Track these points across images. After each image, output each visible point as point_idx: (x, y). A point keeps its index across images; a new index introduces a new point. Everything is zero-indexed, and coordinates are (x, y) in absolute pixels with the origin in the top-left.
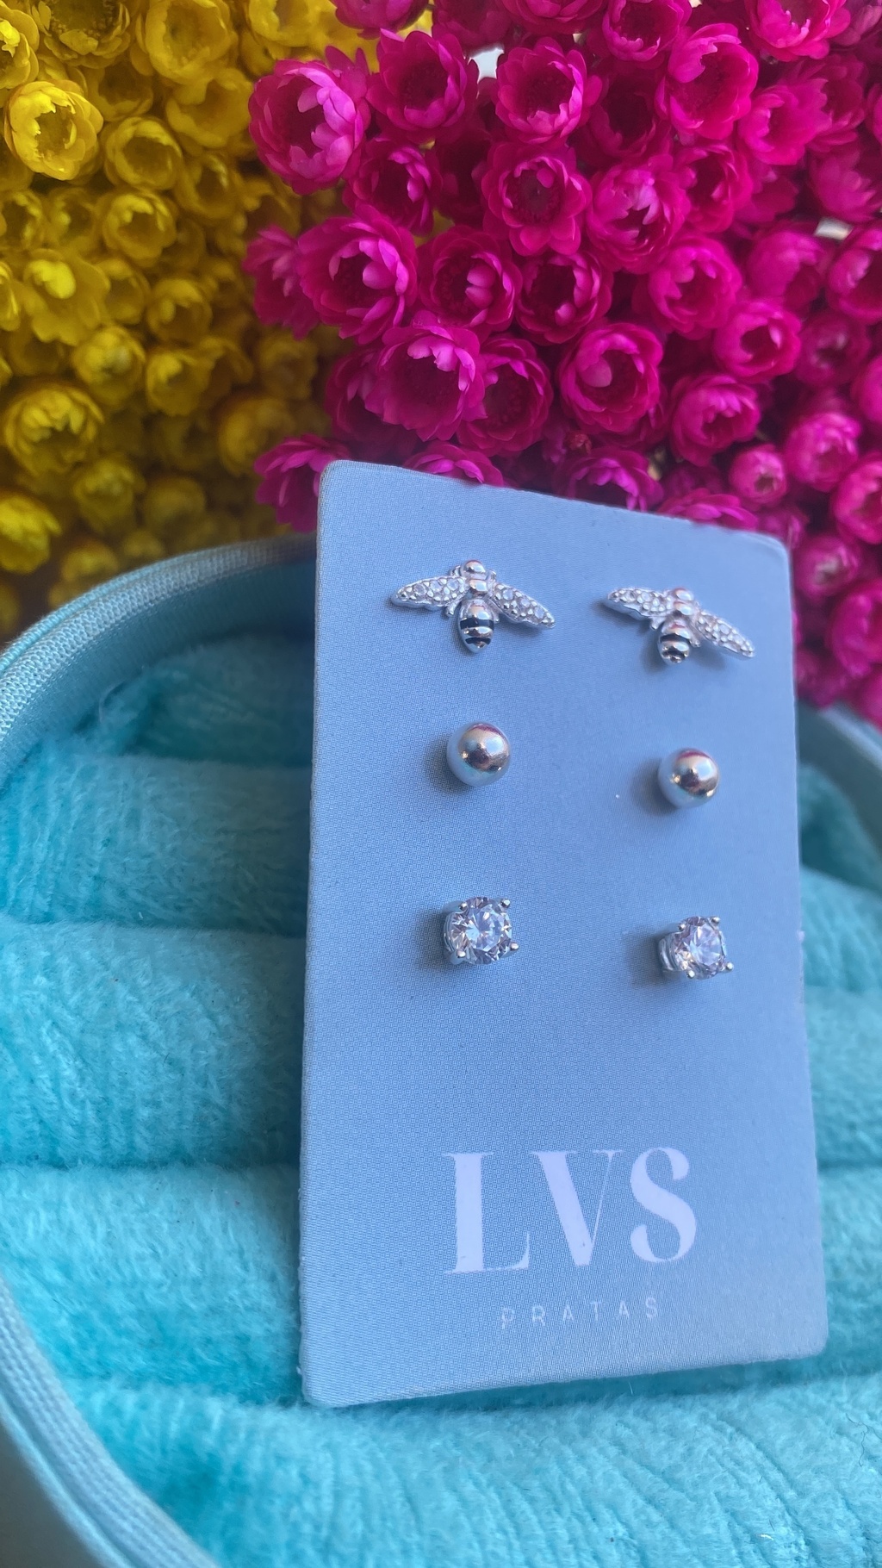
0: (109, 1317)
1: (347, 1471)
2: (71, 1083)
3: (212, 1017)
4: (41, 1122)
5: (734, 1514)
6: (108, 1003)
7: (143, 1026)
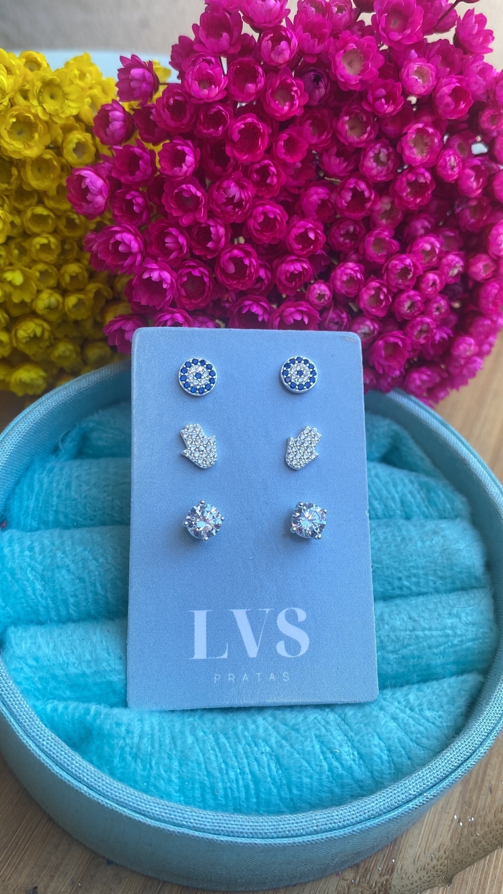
0: (54, 677)
1: (147, 728)
2: (40, 591)
3: (96, 560)
4: (31, 607)
5: (322, 743)
6: (54, 557)
7: (68, 566)
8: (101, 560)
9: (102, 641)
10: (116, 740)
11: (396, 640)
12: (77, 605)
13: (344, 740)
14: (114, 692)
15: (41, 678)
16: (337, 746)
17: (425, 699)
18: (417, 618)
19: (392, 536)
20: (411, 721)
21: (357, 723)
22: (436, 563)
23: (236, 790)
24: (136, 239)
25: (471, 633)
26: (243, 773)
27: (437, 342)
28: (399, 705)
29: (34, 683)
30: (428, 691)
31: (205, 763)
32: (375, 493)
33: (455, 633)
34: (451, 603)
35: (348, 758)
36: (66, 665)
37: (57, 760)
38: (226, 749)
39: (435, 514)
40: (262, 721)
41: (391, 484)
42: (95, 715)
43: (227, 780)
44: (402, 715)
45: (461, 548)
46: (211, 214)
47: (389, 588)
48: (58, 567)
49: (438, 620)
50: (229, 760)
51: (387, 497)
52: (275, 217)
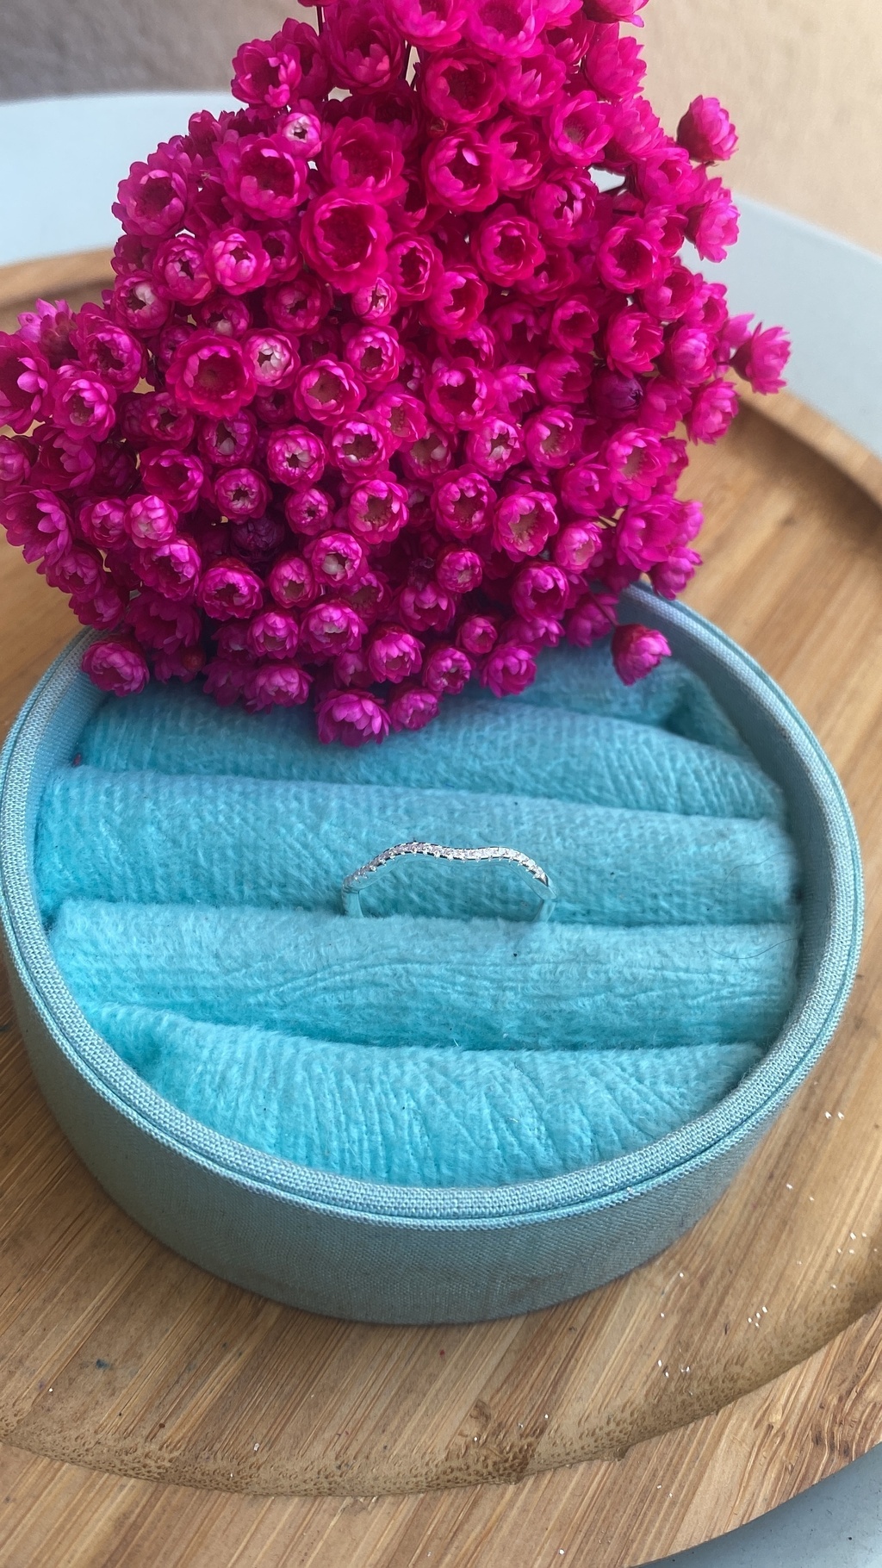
1: (239, 1055)
5: (494, 1106)
7: (159, 822)
10: (193, 1063)
11: (629, 978)
13: (529, 1108)
16: (516, 1115)
17: (663, 1070)
18: (669, 953)
20: (635, 1095)
22: (714, 881)
23: (357, 1156)
25: (751, 982)
26: (370, 1132)
28: (623, 1073)
29: (88, 977)
30: (670, 1058)
32: (640, 767)
33: (725, 980)
35: (530, 1133)
36: (137, 957)
37: (101, 1074)
38: (351, 1096)
42: (169, 1027)
44: (622, 1086)
45: (758, 861)
48: (144, 822)
49: (701, 958)
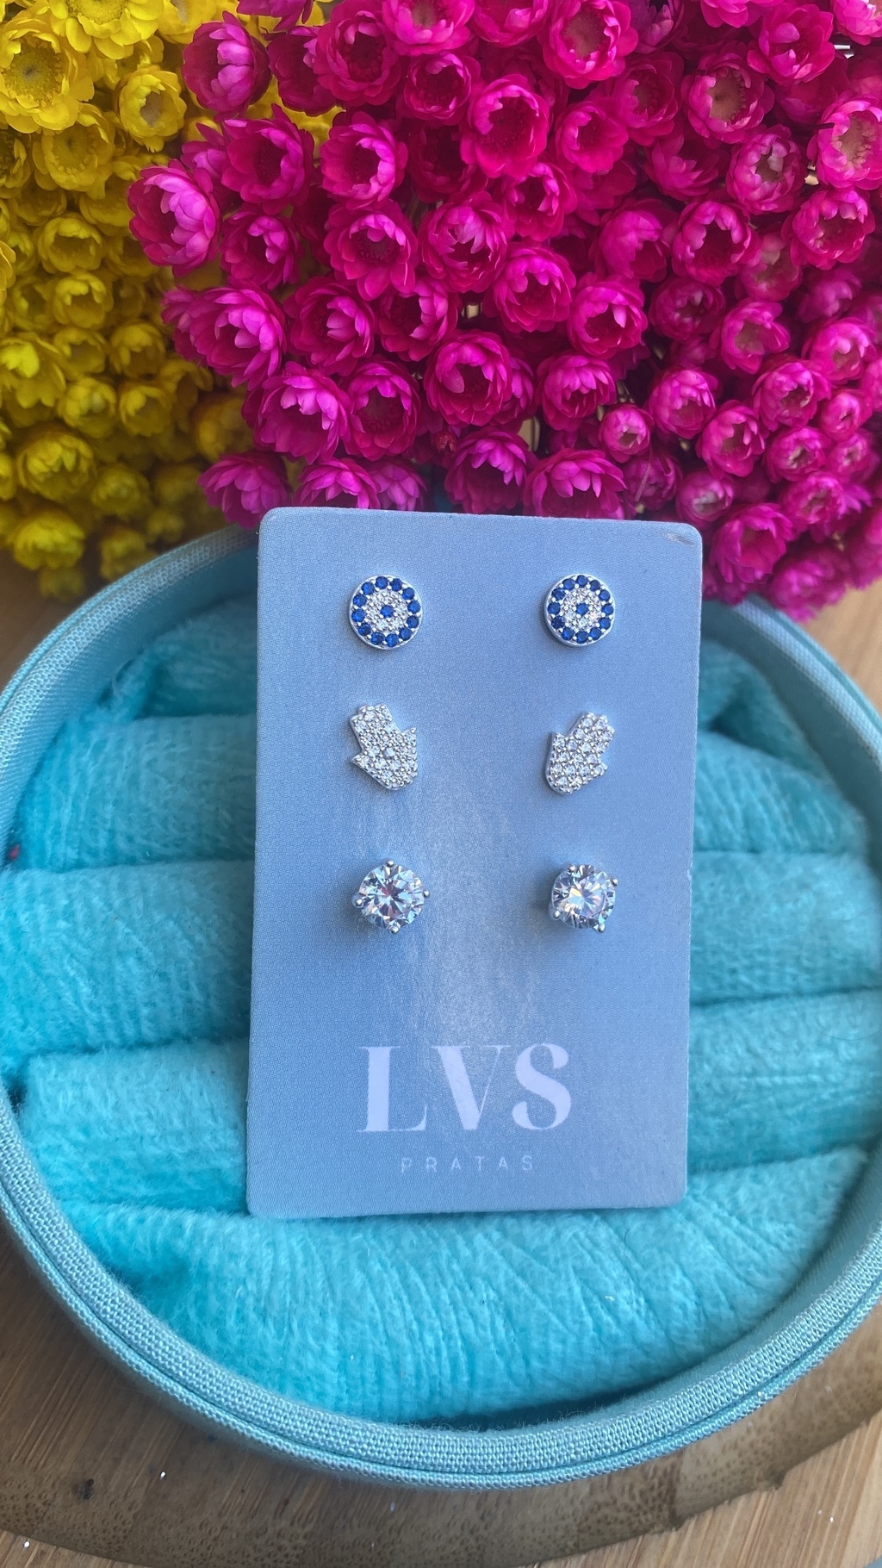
2: (87, 996)
3: (191, 939)
4: (71, 1024)
5: (585, 1282)
6: (111, 934)
7: (138, 951)
8: (199, 938)
9: (201, 1094)
10: (229, 1284)
11: (721, 1092)
12: (154, 1019)
13: (622, 1277)
14: (224, 1186)
15: (94, 1165)
16: (611, 1288)
17: (765, 1201)
18: (760, 1051)
19: (725, 891)
20: (740, 1244)
21: (646, 1246)
22: (800, 945)
23: (435, 1366)
24: (269, 321)
25: (854, 1077)
26: (448, 1337)
27: (839, 518)
28: (721, 1210)
29: (80, 1173)
30: (770, 1182)
31: (384, 1322)
33: (825, 1080)
34: (822, 1021)
35: (627, 1308)
36: (138, 1140)
38: (421, 1297)
39: (805, 844)
40: (484, 1241)
41: (728, 784)
42: (193, 1237)
43: (421, 1351)
44: (725, 1232)
45: (848, 917)
46: (421, 273)
47: (713, 985)
48: (120, 954)
49: (797, 1053)
50: (424, 1316)
51: (720, 811)
52: (551, 283)
